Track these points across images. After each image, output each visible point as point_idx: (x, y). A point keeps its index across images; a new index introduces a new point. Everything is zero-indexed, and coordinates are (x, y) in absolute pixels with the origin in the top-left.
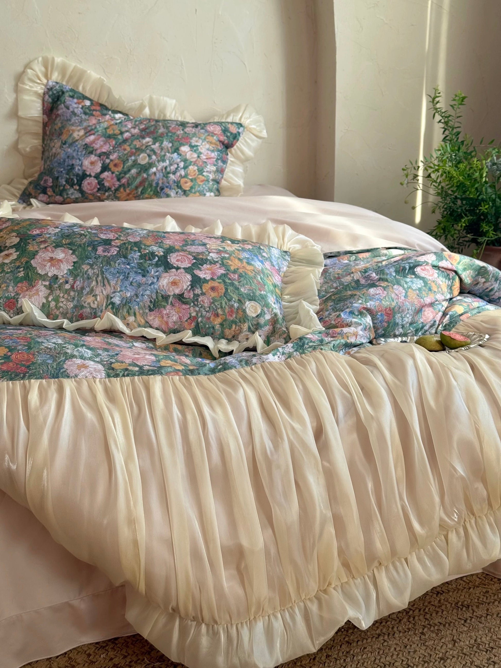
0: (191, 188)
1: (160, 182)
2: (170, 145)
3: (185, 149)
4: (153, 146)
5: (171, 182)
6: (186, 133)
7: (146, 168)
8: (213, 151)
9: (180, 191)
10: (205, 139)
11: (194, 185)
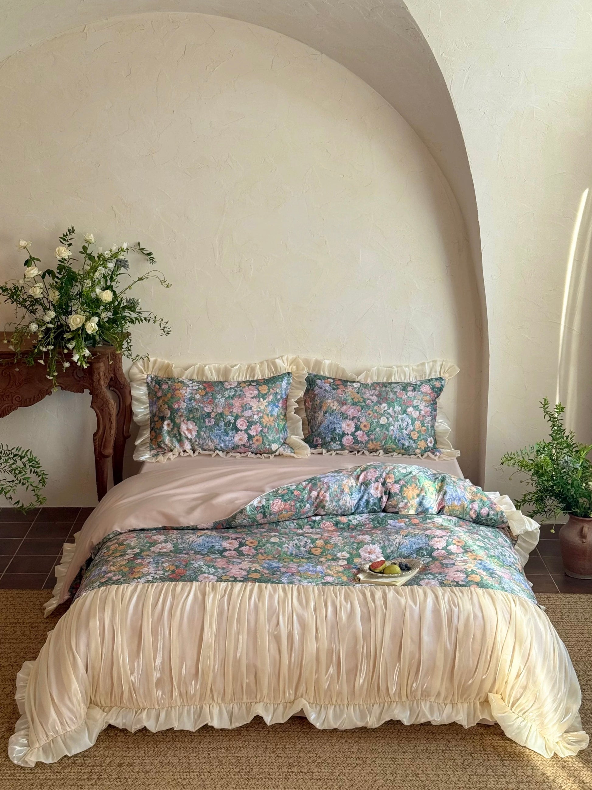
0: (418, 437)
1: (397, 436)
2: (400, 408)
3: (410, 410)
4: (388, 411)
5: (405, 435)
6: (409, 397)
7: (385, 427)
8: (428, 406)
9: (411, 441)
10: (422, 399)
11: (420, 435)
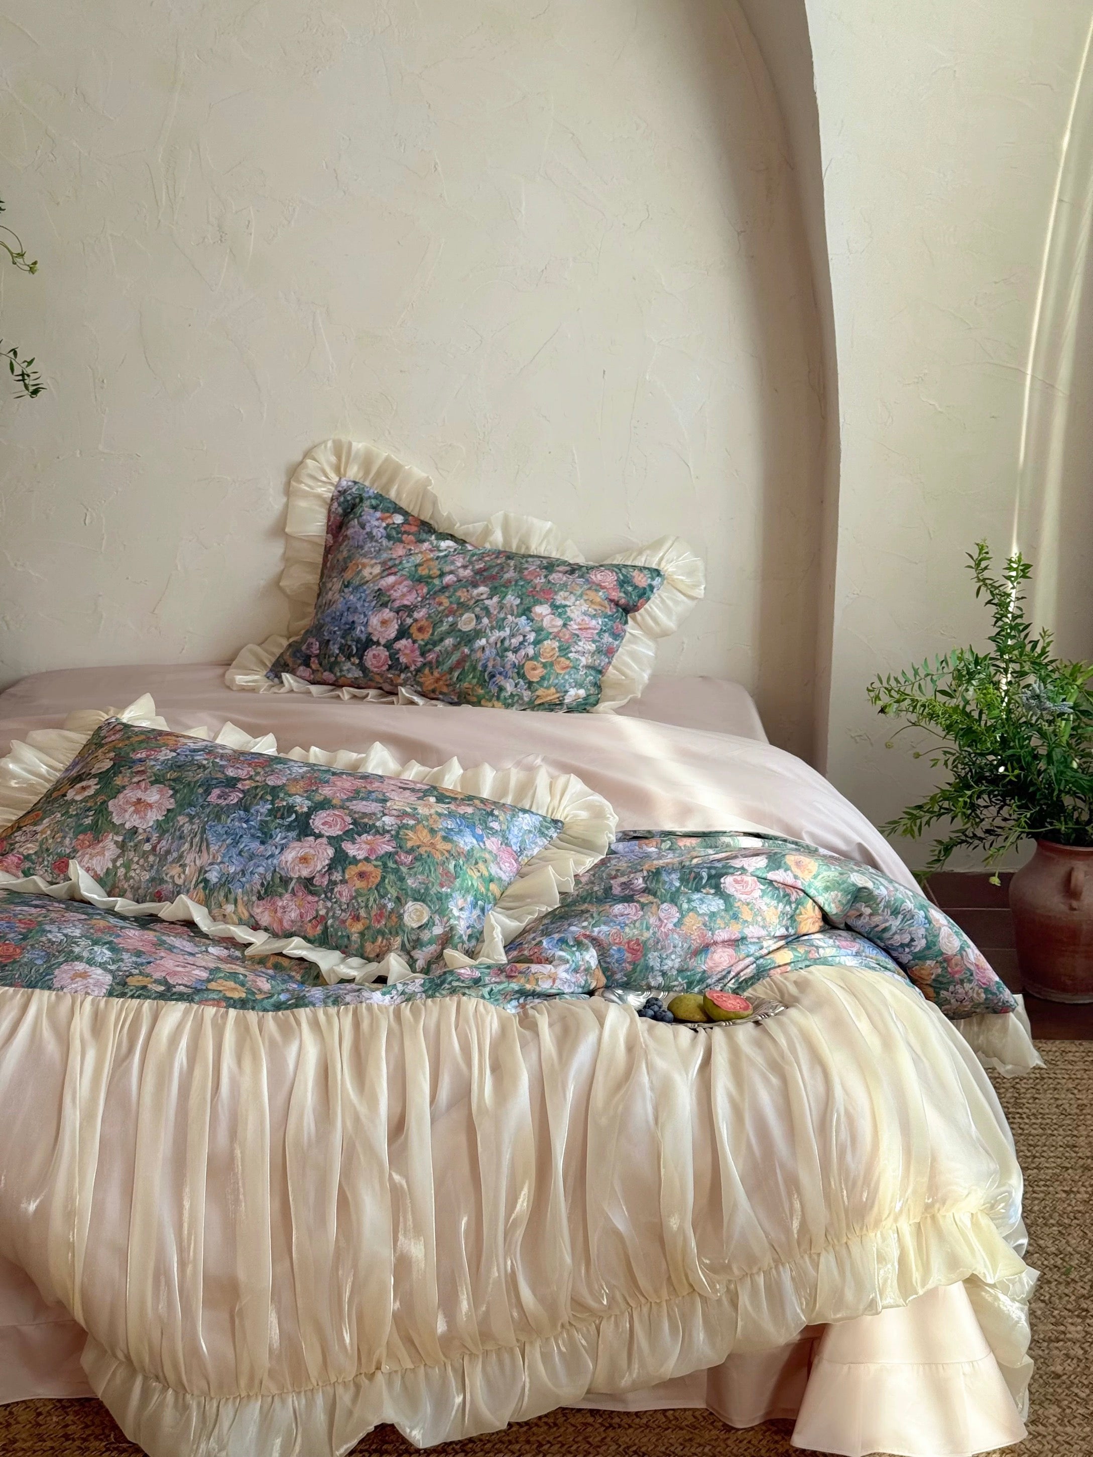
0: (543, 678)
1: (490, 665)
2: (518, 601)
3: (542, 610)
4: (487, 602)
5: (508, 666)
6: (549, 582)
7: (467, 638)
8: (594, 617)
9: (522, 682)
10: (581, 596)
11: (549, 674)
